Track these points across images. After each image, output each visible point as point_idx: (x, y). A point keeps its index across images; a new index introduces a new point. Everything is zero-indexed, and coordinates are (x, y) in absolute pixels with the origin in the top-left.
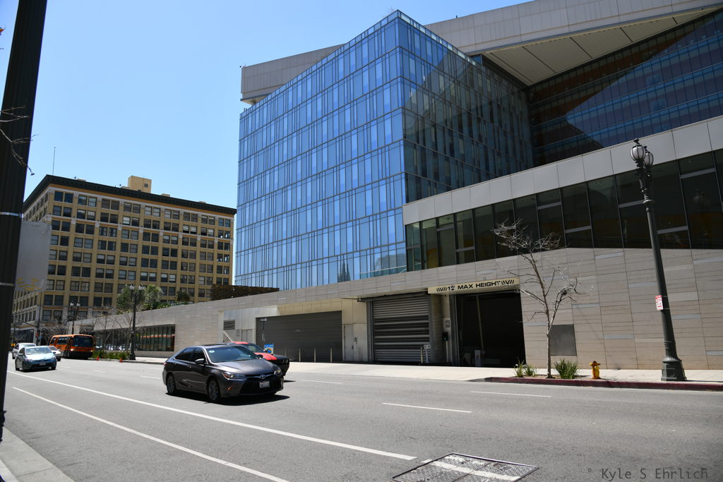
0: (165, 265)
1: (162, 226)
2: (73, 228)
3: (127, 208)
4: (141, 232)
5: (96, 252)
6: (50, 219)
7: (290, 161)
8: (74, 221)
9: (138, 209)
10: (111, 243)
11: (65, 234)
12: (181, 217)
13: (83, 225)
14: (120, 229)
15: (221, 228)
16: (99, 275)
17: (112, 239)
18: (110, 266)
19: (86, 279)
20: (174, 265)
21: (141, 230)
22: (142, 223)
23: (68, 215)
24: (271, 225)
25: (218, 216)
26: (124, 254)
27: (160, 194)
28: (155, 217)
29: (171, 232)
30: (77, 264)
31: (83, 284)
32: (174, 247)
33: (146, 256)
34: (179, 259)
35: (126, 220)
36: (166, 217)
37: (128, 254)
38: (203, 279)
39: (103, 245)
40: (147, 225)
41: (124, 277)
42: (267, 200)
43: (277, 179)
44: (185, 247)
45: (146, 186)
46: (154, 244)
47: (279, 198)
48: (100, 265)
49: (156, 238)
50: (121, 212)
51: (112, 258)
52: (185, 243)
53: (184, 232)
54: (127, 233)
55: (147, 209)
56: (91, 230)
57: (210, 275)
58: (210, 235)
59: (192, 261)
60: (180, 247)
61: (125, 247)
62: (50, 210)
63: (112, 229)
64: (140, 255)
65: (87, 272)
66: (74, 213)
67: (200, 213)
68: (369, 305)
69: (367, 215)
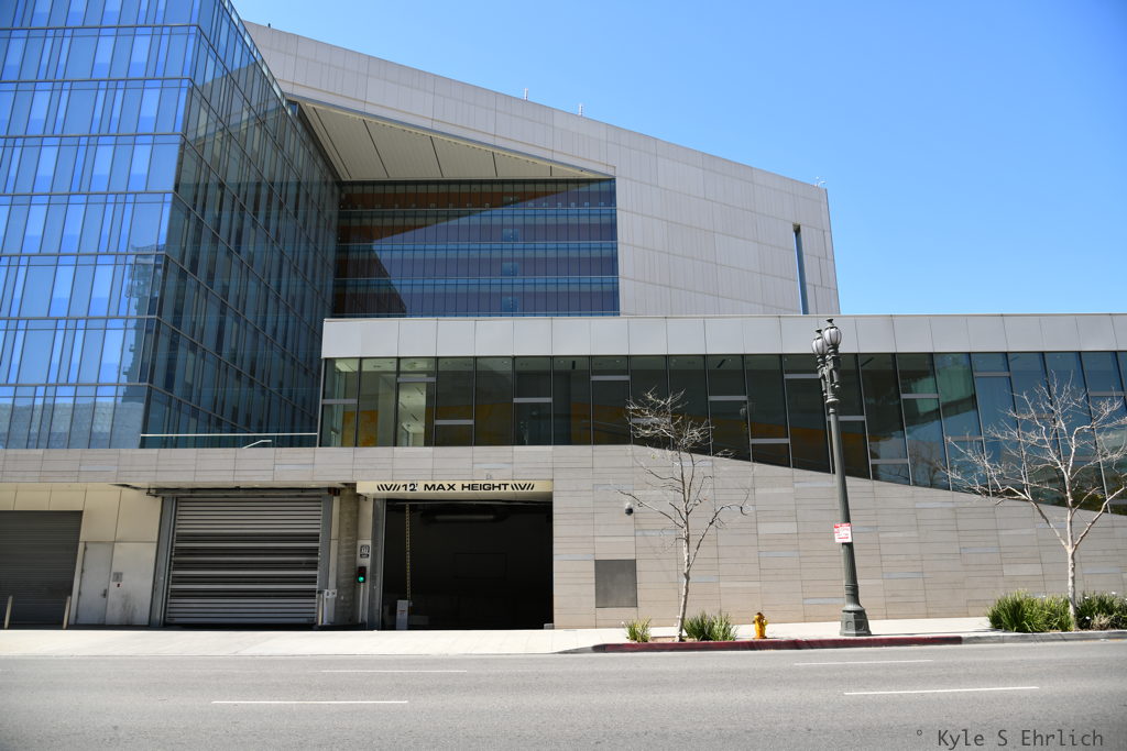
68: (168, 504)
69: (52, 315)
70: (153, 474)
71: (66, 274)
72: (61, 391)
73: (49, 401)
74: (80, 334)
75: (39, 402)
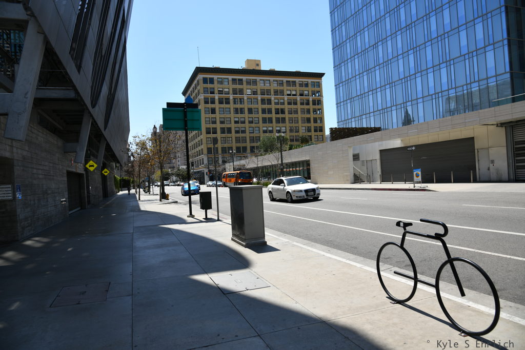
0: (278, 120)
1: (272, 92)
2: (217, 101)
3: (248, 83)
4: (259, 99)
5: (233, 116)
6: (203, 97)
7: (379, 20)
8: (217, 97)
9: (255, 82)
10: (241, 109)
11: (213, 106)
12: (285, 84)
13: (223, 98)
14: (245, 98)
15: (314, 89)
16: (237, 132)
17: (242, 106)
18: (243, 125)
19: (229, 135)
20: (284, 120)
21: (260, 97)
22: (259, 92)
23: (212, 93)
24: (365, 77)
25: (310, 80)
26: (251, 116)
27: (268, 69)
28: (267, 86)
29: (279, 96)
30: (223, 126)
31: (228, 139)
32: (282, 107)
33: (264, 116)
34: (287, 116)
35: (249, 92)
36: (275, 86)
37: (253, 115)
38: (304, 128)
39: (236, 111)
40: (262, 94)
41: (252, 131)
42: (360, 58)
43: (367, 38)
44: (290, 106)
45: (258, 65)
46: (269, 106)
47: (371, 54)
48: (237, 125)
49: (269, 101)
50: (244, 86)
51: (243, 120)
52: (289, 103)
53: (288, 95)
54: (251, 101)
55: (261, 82)
56: (228, 102)
57: (309, 125)
58: (306, 96)
59: (296, 116)
60: (286, 107)
61: (250, 111)
62: (202, 91)
63: (240, 99)
64: (261, 115)
65: (229, 130)
66: (216, 91)
67: (297, 80)
68: (509, 128)
69: (462, 54)
70: (494, 118)
71: (463, 34)
72: (473, 85)
73: (469, 90)
74: (475, 58)
75: (465, 92)
